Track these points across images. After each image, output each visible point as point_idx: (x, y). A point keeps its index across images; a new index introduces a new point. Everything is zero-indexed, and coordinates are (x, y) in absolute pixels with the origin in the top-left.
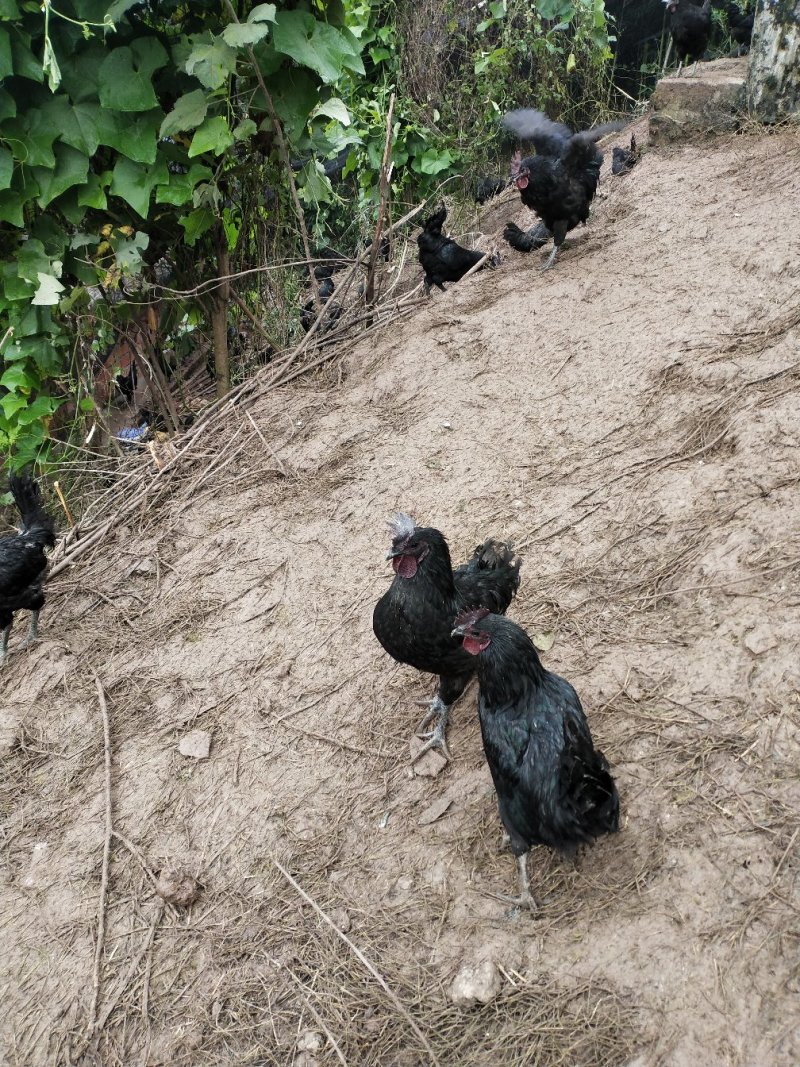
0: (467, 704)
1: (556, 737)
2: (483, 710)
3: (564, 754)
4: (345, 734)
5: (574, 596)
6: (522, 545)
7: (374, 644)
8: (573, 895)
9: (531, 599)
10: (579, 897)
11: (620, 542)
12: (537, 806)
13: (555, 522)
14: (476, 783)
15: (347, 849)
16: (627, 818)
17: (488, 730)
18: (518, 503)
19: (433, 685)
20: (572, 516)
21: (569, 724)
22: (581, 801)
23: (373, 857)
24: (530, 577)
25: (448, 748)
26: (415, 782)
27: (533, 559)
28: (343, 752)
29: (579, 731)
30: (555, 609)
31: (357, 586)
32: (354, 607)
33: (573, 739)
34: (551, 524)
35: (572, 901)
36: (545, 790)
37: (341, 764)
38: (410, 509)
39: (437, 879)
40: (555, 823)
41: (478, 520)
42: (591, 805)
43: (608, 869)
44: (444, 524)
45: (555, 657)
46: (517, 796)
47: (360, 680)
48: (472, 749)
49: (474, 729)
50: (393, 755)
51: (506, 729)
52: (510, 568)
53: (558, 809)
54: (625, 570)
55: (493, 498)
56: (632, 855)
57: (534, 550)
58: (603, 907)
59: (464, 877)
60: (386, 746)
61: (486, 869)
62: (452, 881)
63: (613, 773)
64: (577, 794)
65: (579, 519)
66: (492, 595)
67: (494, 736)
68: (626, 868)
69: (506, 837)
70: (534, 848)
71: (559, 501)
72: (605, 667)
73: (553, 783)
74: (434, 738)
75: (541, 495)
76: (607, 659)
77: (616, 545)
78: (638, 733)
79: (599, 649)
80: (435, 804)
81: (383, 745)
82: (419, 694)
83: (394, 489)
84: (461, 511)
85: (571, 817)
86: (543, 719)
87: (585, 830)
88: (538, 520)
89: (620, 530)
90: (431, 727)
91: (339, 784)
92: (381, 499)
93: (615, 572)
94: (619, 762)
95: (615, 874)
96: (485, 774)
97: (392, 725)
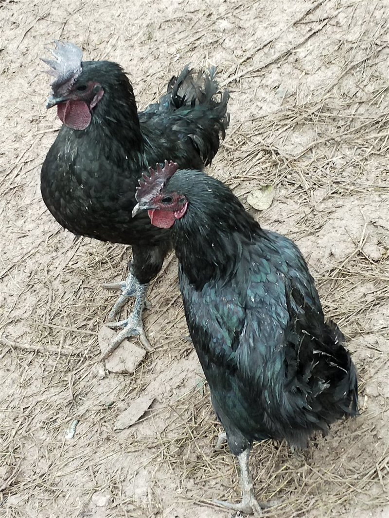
0: (168, 282)
1: (279, 310)
2: (187, 287)
3: (288, 329)
4: (15, 331)
5: (298, 140)
6: (230, 80)
7: (45, 218)
8: (303, 493)
9: (244, 148)
10: (310, 493)
11: (353, 68)
12: (260, 393)
13: (271, 47)
14: (183, 375)
15: (26, 467)
16: (366, 398)
17: (193, 310)
18: (224, 24)
19: (124, 263)
20: (293, 37)
21: (293, 293)
22: (312, 382)
23: (59, 473)
24: (242, 120)
25: (147, 337)
26: (107, 380)
27: (244, 96)
28: (14, 354)
29: (307, 300)
30: (274, 157)
31: (17, 145)
32: (15, 172)
33: (299, 310)
34: (266, 50)
35: (303, 499)
36: (269, 374)
37: (12, 368)
38: (81, 39)
39: (140, 491)
40: (282, 411)
41: (173, 50)
42: (324, 386)
43: (343, 459)
44: (128, 58)
45: (275, 218)
46: (235, 384)
47: (30, 265)
48: (176, 334)
49: (178, 313)
50: (77, 352)
51: (216, 307)
52: (214, 105)
53: (285, 395)
54: (361, 103)
55: (191, 20)
56: (372, 439)
57: (246, 85)
58: (339, 502)
59: (173, 486)
60: (68, 342)
61: (199, 474)
62: (158, 491)
63: (349, 347)
64: (307, 375)
65: (302, 40)
66: (191, 140)
67: (201, 317)
68: (366, 455)
69: (222, 435)
70: (257, 444)
71: (276, 19)
72: (337, 223)
73: (278, 365)
74: (129, 326)
75: (253, 12)
76: (339, 213)
77: (349, 70)
78: (378, 298)
79: (329, 203)
80: (133, 404)
81: (65, 341)
82: (106, 275)
83: (58, 14)
84: (149, 38)
85: (301, 403)
86: (261, 291)
87: (319, 416)
88: (250, 45)
89: (353, 51)
90: (125, 314)
91: (11, 392)
92: (42, 27)
93: (349, 106)
94: (355, 334)
95: (353, 464)
96: (193, 363)
97: (74, 316)
